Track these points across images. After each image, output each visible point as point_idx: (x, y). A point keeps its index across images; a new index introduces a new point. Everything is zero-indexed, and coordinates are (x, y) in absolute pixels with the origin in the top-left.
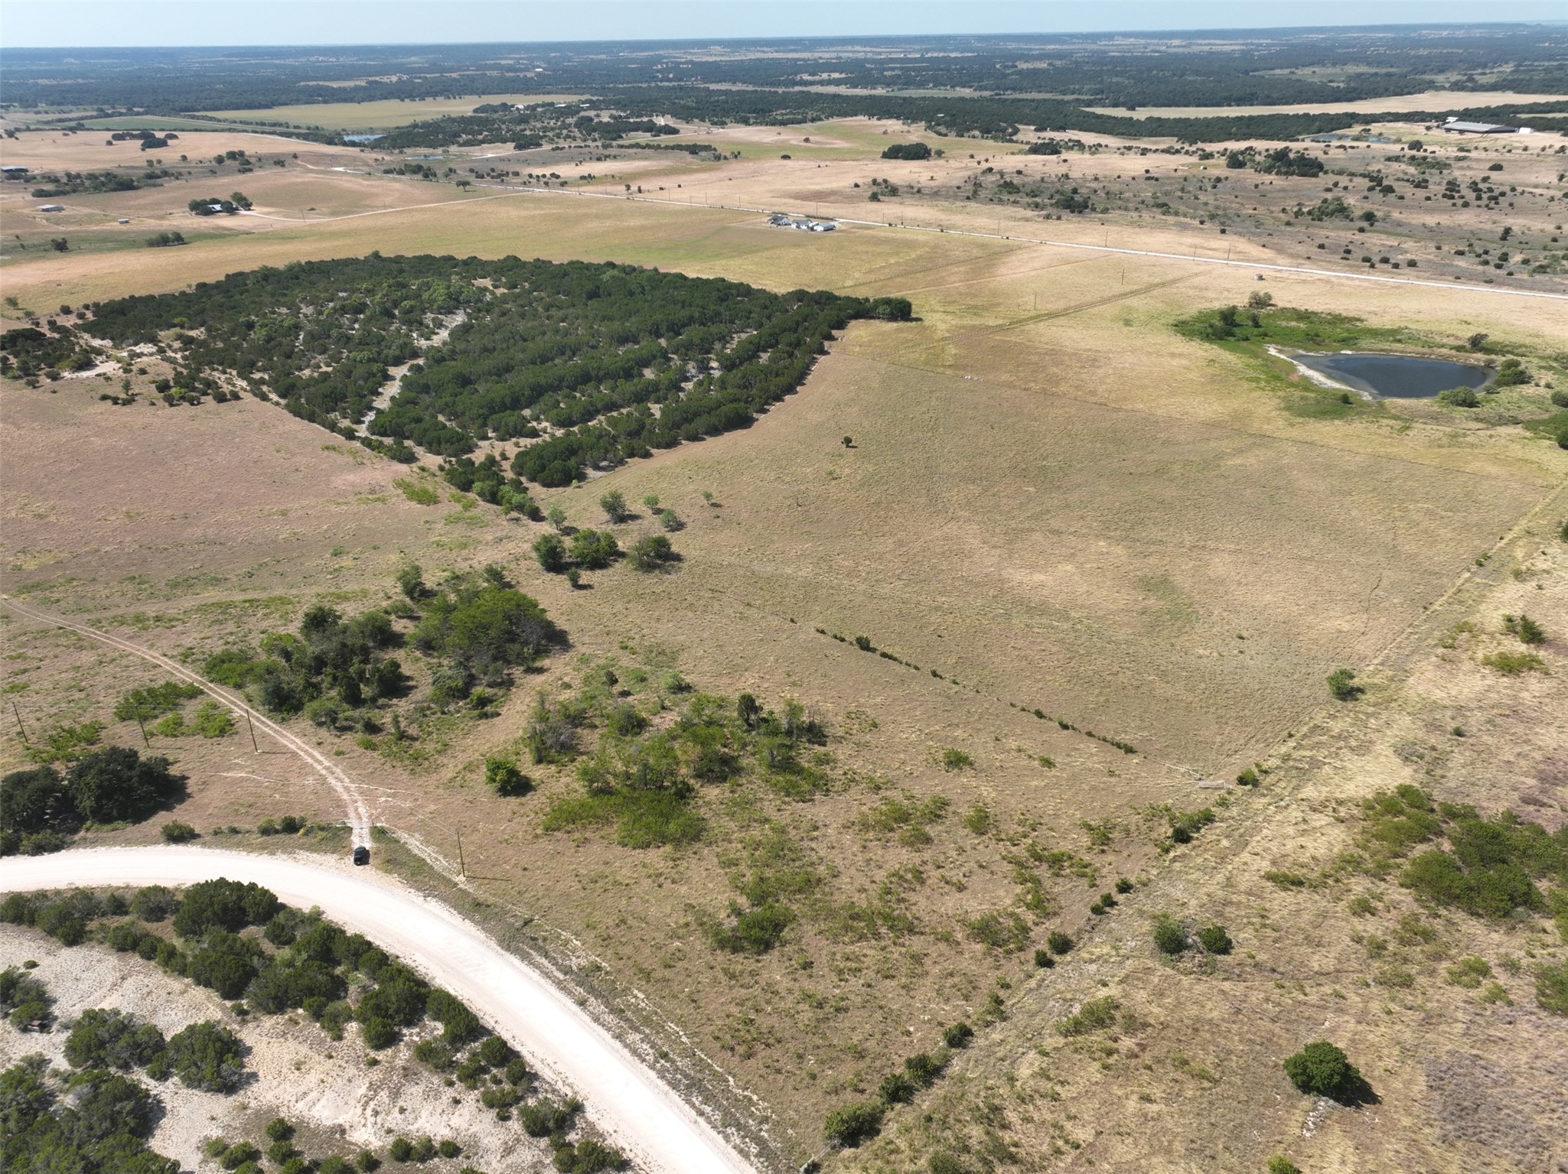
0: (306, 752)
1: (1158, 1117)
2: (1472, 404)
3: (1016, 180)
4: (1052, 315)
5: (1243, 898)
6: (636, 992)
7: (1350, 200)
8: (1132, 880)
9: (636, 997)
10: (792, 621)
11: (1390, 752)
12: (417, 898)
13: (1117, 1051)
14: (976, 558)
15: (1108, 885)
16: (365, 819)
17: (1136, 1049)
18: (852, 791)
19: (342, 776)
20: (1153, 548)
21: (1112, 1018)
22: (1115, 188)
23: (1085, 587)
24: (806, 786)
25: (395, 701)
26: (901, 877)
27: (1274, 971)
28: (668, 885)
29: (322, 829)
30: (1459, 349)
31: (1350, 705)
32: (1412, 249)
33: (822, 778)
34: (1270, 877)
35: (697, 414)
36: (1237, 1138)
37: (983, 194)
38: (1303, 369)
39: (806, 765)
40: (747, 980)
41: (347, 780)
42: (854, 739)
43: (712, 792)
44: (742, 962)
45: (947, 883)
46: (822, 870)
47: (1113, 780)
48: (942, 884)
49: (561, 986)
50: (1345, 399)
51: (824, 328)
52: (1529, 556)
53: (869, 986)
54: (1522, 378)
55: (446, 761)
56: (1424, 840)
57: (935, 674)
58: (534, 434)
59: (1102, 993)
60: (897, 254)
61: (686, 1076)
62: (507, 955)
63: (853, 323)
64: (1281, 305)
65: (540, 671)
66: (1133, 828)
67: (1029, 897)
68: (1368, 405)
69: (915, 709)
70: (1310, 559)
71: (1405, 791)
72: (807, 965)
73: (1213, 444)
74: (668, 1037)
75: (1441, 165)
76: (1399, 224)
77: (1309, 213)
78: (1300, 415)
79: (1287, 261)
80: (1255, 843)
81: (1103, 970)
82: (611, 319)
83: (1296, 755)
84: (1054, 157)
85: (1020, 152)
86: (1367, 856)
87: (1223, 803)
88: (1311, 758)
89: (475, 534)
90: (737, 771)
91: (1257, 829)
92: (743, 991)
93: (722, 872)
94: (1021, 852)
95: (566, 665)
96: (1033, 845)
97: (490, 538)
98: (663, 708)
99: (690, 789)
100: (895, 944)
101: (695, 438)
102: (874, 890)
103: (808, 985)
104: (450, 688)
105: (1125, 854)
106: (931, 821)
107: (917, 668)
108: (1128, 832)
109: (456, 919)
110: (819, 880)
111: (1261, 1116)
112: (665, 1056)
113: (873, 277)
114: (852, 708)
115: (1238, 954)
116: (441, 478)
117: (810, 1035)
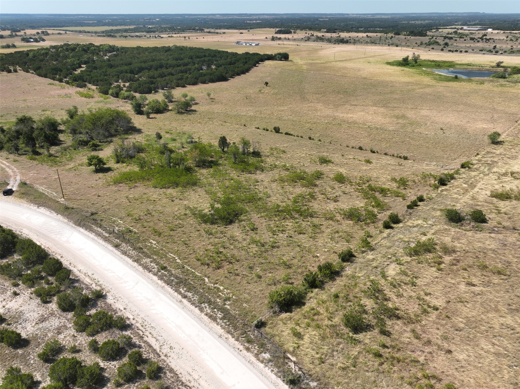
1: (482, 294)
2: (504, 78)
3: (322, 37)
4: (341, 61)
5: (484, 204)
6: (151, 241)
7: (438, 41)
8: (425, 197)
9: (151, 243)
12: (34, 207)
13: (443, 263)
14: (323, 111)
15: (413, 198)
16: (18, 181)
17: (454, 261)
18: (275, 171)
19: (13, 168)
20: (396, 109)
21: (435, 249)
22: (357, 39)
23: (371, 118)
24: (251, 169)
25: (52, 147)
26: (303, 197)
27: (515, 229)
28: (177, 201)
30: (493, 67)
31: (501, 146)
32: (464, 50)
33: (259, 167)
35: (205, 75)
37: (311, 40)
39: (252, 163)
40: (218, 235)
41: (15, 169)
42: (275, 156)
43: (204, 171)
44: (216, 228)
45: (328, 199)
46: (261, 195)
47: (401, 167)
48: (326, 200)
49: (106, 239)
50: (456, 78)
51: (256, 61)
55: (70, 163)
57: (310, 138)
59: (425, 238)
60: (282, 49)
61: (177, 277)
63: (267, 61)
64: (423, 59)
66: (417, 181)
67: (373, 203)
68: (463, 79)
69: (302, 148)
70: (462, 111)
72: (254, 229)
73: (410, 87)
76: (457, 46)
77: (425, 44)
78: (441, 81)
79: (422, 51)
80: (480, 186)
81: (422, 230)
84: (334, 33)
87: (457, 173)
88: (491, 160)
89: (108, 105)
90: (218, 165)
92: (216, 240)
93: (208, 196)
94: (364, 188)
95: (139, 137)
96: (370, 186)
97: (114, 106)
98: (183, 147)
99: (193, 170)
100: (303, 221)
101: (204, 82)
102: (290, 203)
103: (255, 237)
104: (80, 141)
105: (417, 189)
106: (316, 179)
107: (302, 137)
108: (414, 181)
109: (53, 214)
110: (260, 199)
112: (164, 268)
114: (273, 147)
115: (492, 223)
116: (96, 91)
117: (257, 258)
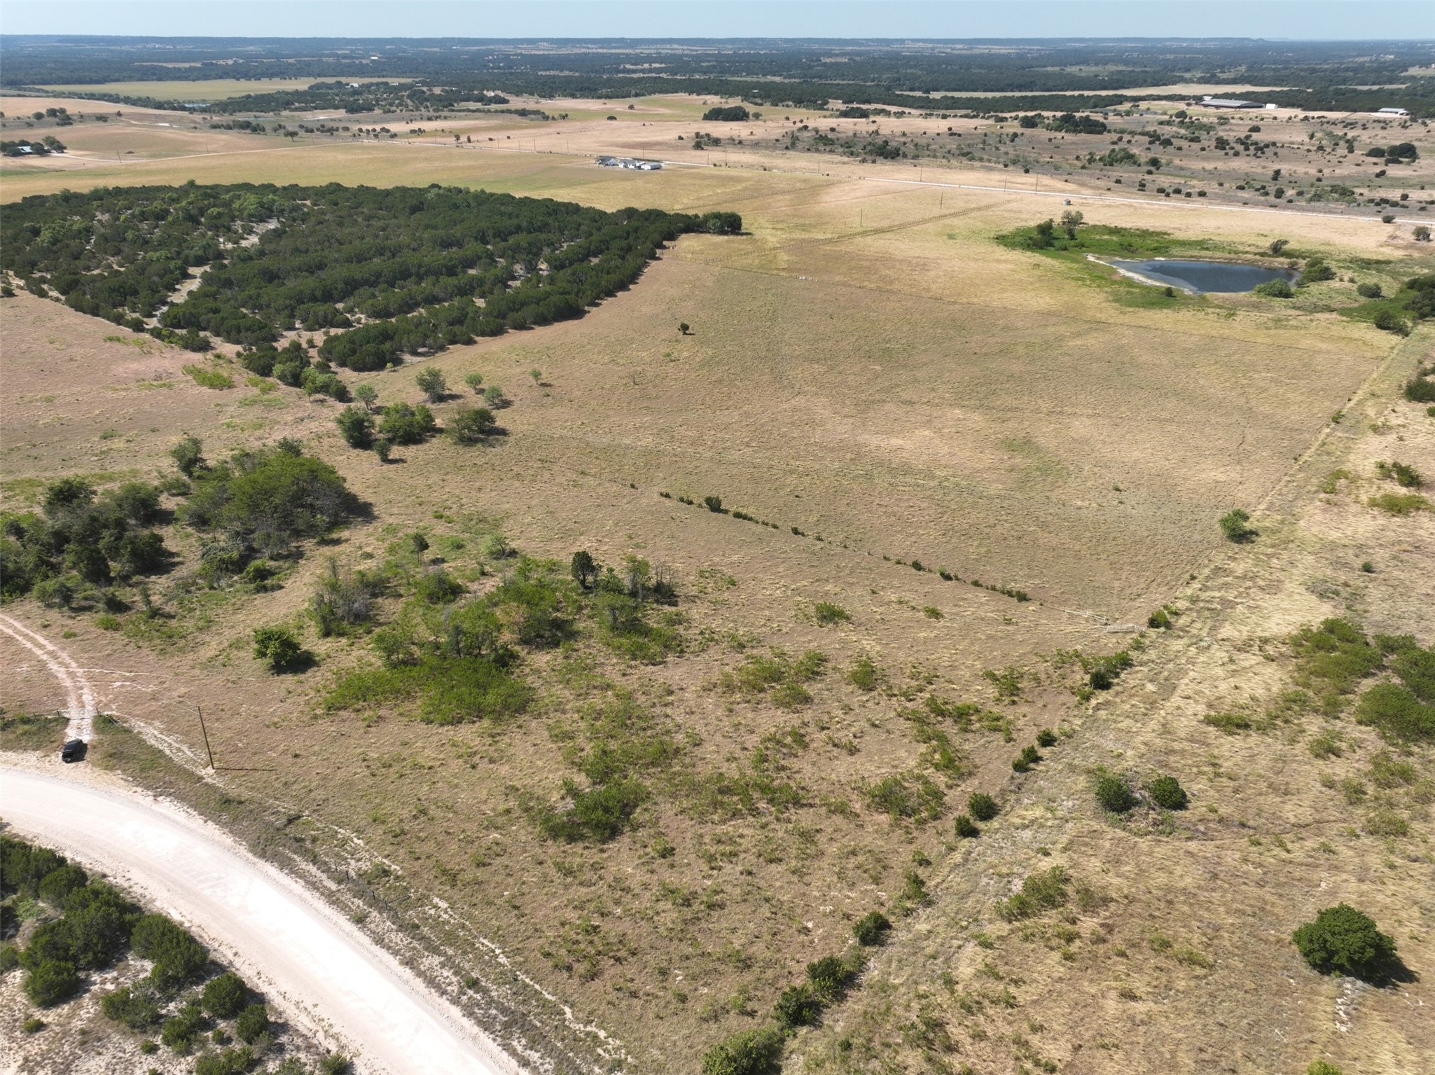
0: (26, 636)
1: (1148, 1021)
2: (1287, 295)
3: (830, 135)
4: (877, 231)
5: (1186, 745)
6: (436, 900)
7: (1134, 150)
8: (1056, 732)
9: (436, 907)
10: (633, 486)
11: (1302, 589)
12: (144, 798)
13: (1078, 936)
14: (829, 426)
15: (1028, 738)
16: (89, 708)
17: (1102, 932)
18: (711, 651)
19: (68, 660)
20: (1010, 414)
21: (1064, 895)
22: (923, 142)
23: (946, 450)
24: (655, 648)
25: (153, 578)
26: (778, 742)
27: (1243, 825)
28: (484, 765)
29: (26, 721)
30: (1262, 255)
31: (1248, 547)
32: (1197, 185)
33: (675, 638)
34: (1209, 721)
35: (523, 304)
36: (1257, 1041)
37: (800, 145)
38: (1122, 272)
39: (655, 626)
40: (588, 875)
41: (74, 664)
42: (710, 597)
43: (542, 659)
44: (579, 854)
45: (835, 745)
46: (680, 739)
47: (1009, 628)
48: (830, 747)
49: (332, 899)
50: (1169, 293)
51: (657, 236)
52: (1379, 413)
53: (750, 873)
54: (1326, 275)
55: (207, 639)
56: (1367, 675)
57: (796, 531)
58: (347, 324)
59: (1045, 864)
60: (723, 186)
61: (504, 1010)
62: (261, 863)
63: (684, 236)
64: (1091, 223)
65: (337, 542)
66: (1043, 676)
67: (937, 756)
68: (1187, 298)
69: (777, 565)
70: (1171, 420)
71: (1331, 627)
72: (667, 852)
73: (1051, 329)
74: (479, 957)
75: (1208, 128)
76: (1182, 169)
77: (1101, 159)
78: (1130, 306)
79: (1090, 192)
80: (1185, 686)
81: (1041, 836)
82: (435, 227)
83: (1204, 595)
84: (864, 120)
85: (831, 116)
86: (1311, 694)
87: (1138, 646)
88: (1221, 598)
89: (273, 415)
90: (572, 635)
91: (1182, 672)
92: (584, 890)
93: (554, 746)
94: (919, 705)
95: (369, 535)
96: (933, 699)
97: (289, 418)
98: (483, 574)
99: (514, 656)
100: (778, 820)
101: (522, 326)
102: (746, 760)
103: (671, 878)
104: (222, 561)
105: (1040, 704)
106: (808, 679)
107: (775, 527)
108: (1037, 679)
109: (196, 821)
110: (677, 751)
111: (1280, 1009)
112: (474, 984)
113: (701, 202)
114: (706, 566)
115: (1196, 810)
116: (238, 365)
117: (676, 942)
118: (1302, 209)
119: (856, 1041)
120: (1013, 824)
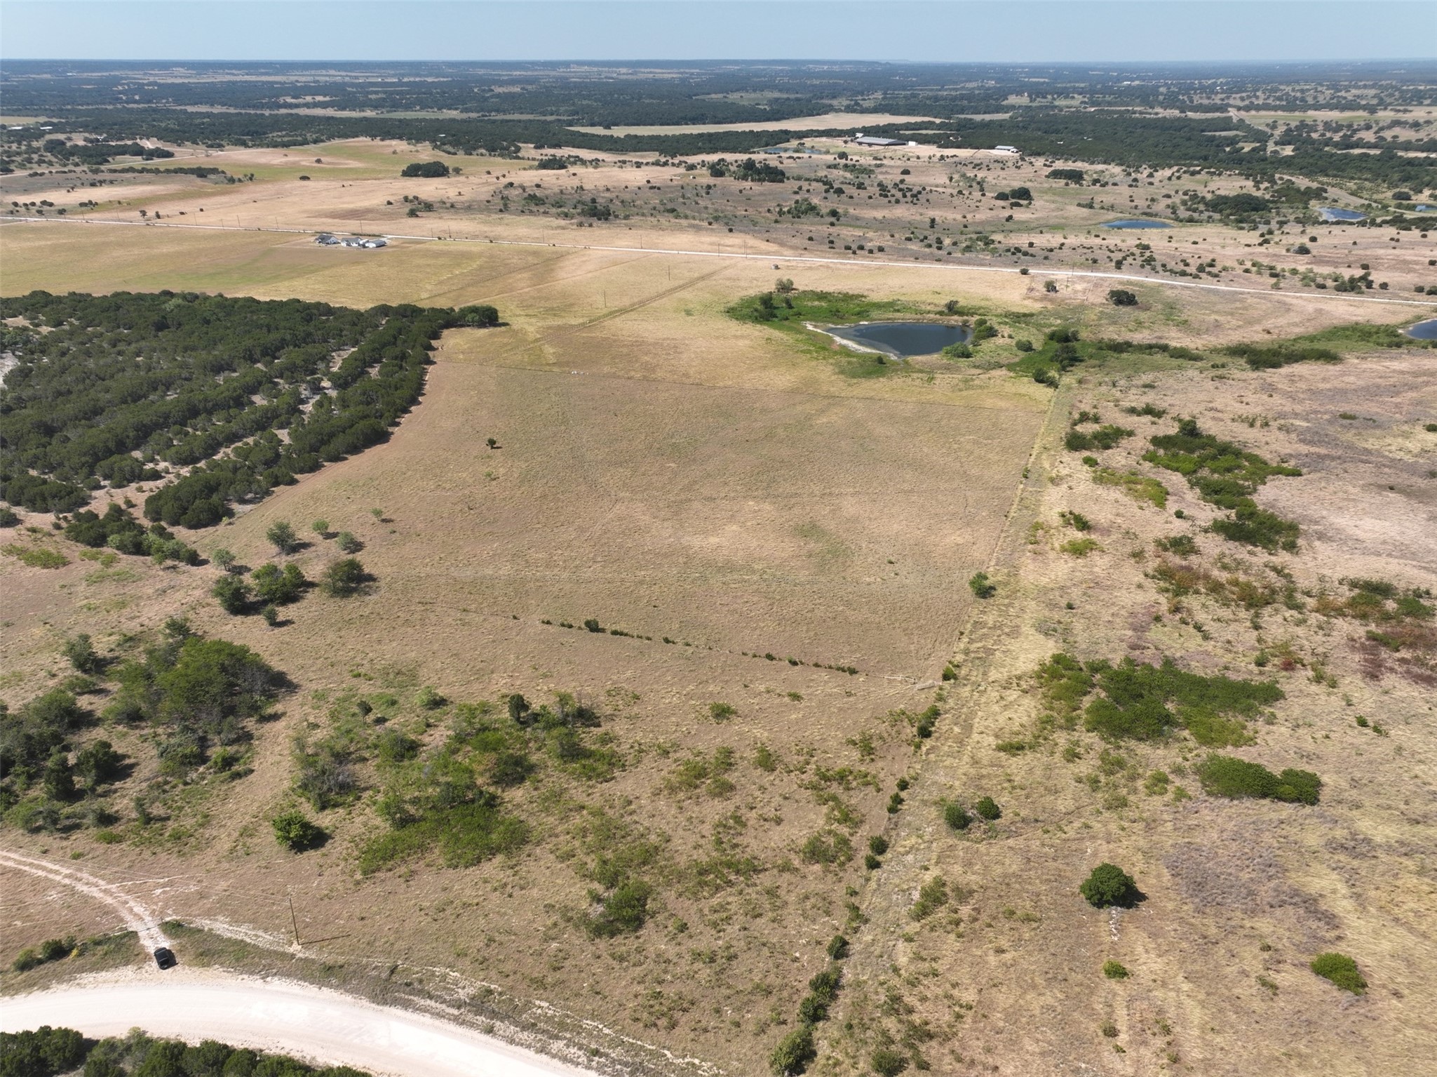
0: (31, 865)
1: (1015, 963)
2: (968, 356)
3: (538, 193)
4: (623, 311)
5: (990, 770)
6: (537, 1002)
7: (815, 201)
8: (907, 777)
9: (540, 1007)
10: (515, 618)
11: (1032, 631)
12: (255, 982)
13: (961, 920)
14: (654, 531)
15: (891, 787)
16: (148, 919)
17: (974, 913)
18: (645, 761)
19: (92, 879)
20: (793, 501)
21: (945, 895)
22: (627, 197)
23: (755, 543)
24: (602, 767)
25: (118, 785)
26: (725, 826)
27: (1036, 821)
28: (517, 892)
29: (98, 943)
30: (941, 313)
31: (991, 601)
32: (875, 239)
33: (613, 756)
34: (1000, 748)
35: (332, 435)
36: (1074, 959)
37: (512, 206)
38: (838, 339)
39: (593, 747)
40: (636, 958)
41: (101, 882)
42: (624, 714)
43: (517, 795)
44: (625, 943)
45: (765, 820)
46: (653, 838)
47: (851, 699)
48: (762, 822)
49: (460, 1021)
50: (880, 361)
51: (423, 339)
52: (1052, 465)
53: (745, 929)
54: (991, 333)
55: (215, 833)
56: (1085, 694)
57: (667, 641)
58: (156, 475)
59: (928, 877)
60: (459, 265)
61: (626, 1064)
62: (386, 1009)
63: (446, 332)
64: (801, 288)
65: (275, 717)
66: (885, 735)
67: (836, 813)
68: (894, 363)
69: (664, 675)
70: (912, 491)
71: (1057, 659)
72: (683, 928)
73: (799, 408)
74: (590, 1034)
75: (868, 171)
76: (857, 219)
77: (789, 212)
78: (854, 377)
79: (790, 252)
80: (978, 724)
81: (919, 857)
82: (194, 349)
83: (974, 647)
84: (563, 171)
85: (531, 168)
86: (1055, 714)
87: (940, 698)
88: (983, 647)
89: (130, 589)
90: (531, 768)
91: (973, 714)
92: (639, 969)
93: (563, 865)
94: (809, 777)
95: (302, 705)
96: (818, 768)
97: (150, 591)
98: (428, 725)
99: (493, 797)
100: (748, 885)
101: (336, 458)
102: (708, 843)
103: (692, 944)
104: (185, 756)
105: (890, 758)
106: (726, 770)
107: (649, 639)
108: (882, 738)
109: (312, 990)
110: (656, 848)
111: (1081, 936)
112: (596, 1053)
113: (446, 288)
114: (609, 685)
115: (1007, 816)
116: (59, 536)
117: (717, 989)
118: (960, 262)
119: (855, 1022)
120: (899, 853)
